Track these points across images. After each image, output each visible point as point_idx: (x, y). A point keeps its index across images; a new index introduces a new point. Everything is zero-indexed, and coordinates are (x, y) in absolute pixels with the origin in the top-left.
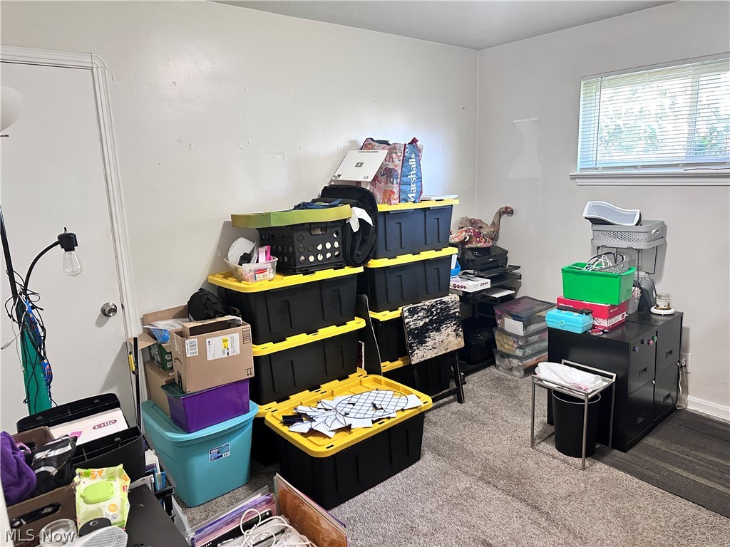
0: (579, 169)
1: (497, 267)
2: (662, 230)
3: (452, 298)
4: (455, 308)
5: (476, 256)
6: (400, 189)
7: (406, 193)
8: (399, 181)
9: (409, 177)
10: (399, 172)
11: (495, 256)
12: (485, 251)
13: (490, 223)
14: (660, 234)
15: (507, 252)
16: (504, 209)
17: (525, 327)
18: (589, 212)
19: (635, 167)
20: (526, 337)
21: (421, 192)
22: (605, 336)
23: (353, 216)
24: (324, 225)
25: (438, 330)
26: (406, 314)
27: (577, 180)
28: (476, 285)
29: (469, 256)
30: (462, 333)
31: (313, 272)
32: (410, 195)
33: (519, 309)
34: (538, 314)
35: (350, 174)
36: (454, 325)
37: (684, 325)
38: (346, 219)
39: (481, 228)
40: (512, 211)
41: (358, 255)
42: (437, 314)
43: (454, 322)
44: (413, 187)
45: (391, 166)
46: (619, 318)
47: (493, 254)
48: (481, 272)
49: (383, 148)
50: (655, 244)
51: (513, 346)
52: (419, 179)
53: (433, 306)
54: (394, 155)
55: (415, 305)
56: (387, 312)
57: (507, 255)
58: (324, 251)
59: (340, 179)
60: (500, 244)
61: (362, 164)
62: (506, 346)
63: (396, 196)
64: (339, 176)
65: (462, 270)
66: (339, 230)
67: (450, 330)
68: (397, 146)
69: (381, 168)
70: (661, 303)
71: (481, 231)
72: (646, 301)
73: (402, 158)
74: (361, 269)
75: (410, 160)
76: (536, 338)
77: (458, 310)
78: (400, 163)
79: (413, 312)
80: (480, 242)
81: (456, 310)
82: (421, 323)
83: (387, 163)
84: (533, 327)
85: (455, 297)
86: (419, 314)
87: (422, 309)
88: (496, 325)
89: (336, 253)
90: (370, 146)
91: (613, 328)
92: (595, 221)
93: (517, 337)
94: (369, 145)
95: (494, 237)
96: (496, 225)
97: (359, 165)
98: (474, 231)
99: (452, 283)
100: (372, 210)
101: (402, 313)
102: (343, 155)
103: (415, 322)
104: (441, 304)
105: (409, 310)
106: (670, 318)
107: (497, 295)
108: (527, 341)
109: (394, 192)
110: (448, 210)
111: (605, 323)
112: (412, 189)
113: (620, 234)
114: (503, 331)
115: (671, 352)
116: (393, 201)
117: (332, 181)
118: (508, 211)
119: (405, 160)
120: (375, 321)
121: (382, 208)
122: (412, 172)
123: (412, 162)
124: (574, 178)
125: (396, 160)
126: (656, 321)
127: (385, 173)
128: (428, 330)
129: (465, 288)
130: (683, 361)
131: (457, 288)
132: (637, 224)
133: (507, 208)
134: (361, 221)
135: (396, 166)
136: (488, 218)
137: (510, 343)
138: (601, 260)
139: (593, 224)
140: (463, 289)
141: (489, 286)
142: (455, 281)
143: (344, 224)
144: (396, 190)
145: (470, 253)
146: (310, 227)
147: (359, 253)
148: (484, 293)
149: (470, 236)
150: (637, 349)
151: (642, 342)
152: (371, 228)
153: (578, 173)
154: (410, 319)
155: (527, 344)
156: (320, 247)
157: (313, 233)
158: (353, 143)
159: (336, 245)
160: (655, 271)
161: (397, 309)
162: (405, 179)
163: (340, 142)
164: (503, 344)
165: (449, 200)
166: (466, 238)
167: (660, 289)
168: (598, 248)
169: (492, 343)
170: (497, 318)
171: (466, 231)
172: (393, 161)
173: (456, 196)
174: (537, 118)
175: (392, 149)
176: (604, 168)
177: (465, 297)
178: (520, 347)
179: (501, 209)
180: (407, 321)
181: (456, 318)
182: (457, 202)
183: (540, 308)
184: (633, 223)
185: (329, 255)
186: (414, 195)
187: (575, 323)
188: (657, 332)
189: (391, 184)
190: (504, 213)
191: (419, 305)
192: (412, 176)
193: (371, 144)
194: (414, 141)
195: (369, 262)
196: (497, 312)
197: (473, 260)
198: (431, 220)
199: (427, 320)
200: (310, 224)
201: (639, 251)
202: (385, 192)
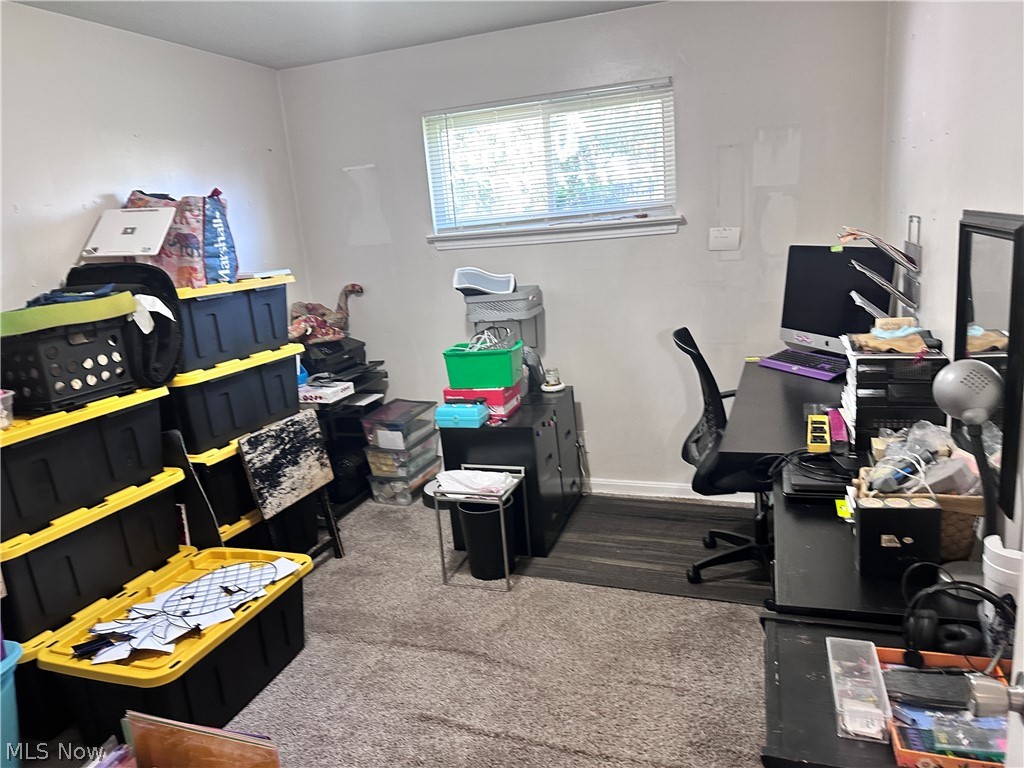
0: (436, 230)
1: (355, 365)
2: (538, 293)
3: (306, 415)
4: (314, 428)
5: (326, 354)
6: (204, 264)
7: (215, 269)
8: (201, 252)
9: (216, 246)
10: (200, 238)
11: (350, 351)
12: (335, 345)
13: (334, 308)
14: (536, 299)
15: (364, 344)
16: (350, 288)
17: (405, 437)
18: (460, 283)
19: (499, 224)
20: (409, 449)
21: (237, 267)
22: (504, 426)
23: (139, 308)
24: (91, 328)
25: (295, 463)
26: (246, 448)
27: (437, 244)
28: (336, 392)
29: (317, 354)
30: (327, 462)
31: (82, 406)
32: (221, 273)
33: (392, 417)
34: (418, 418)
35: (113, 245)
36: (316, 451)
37: (576, 400)
38: (125, 316)
39: (324, 315)
40: (361, 289)
41: (156, 370)
42: (291, 439)
43: (315, 448)
44: (225, 261)
45: (185, 230)
46: (514, 403)
47: (347, 348)
48: (339, 373)
49: (166, 205)
50: (535, 312)
51: (392, 465)
52: (231, 248)
53: (282, 430)
54: (188, 214)
55: (256, 433)
56: (215, 451)
57: (366, 348)
58: (97, 370)
59: (98, 254)
60: (355, 334)
61: (133, 229)
62: (385, 468)
63: (200, 275)
64: (95, 250)
65: (310, 375)
66: (117, 333)
67: (311, 459)
68: (192, 201)
69: (169, 234)
70: (550, 378)
71: (325, 318)
72: (535, 379)
73: (201, 218)
74: (163, 391)
75: (215, 221)
76: (418, 449)
77: (318, 430)
78: (199, 226)
79: (254, 444)
80: (327, 334)
81: (315, 431)
82: (270, 458)
83: (178, 226)
84: (414, 436)
85: (311, 413)
86: (265, 445)
87: (268, 436)
88: (366, 443)
89: (119, 371)
90: (140, 203)
91: (511, 415)
92: (468, 292)
93: (397, 452)
94: (137, 201)
95: (344, 327)
96: (342, 309)
97: (129, 231)
98: (316, 320)
99: (301, 395)
101: (239, 448)
102: (94, 219)
103: (258, 458)
104: (292, 425)
105: (249, 441)
106: (561, 395)
107: (364, 403)
108: (410, 456)
109: (195, 270)
110: (280, 291)
111: (500, 411)
112: (223, 263)
113: (498, 304)
114: (378, 449)
115: (569, 432)
116: (196, 283)
117: (82, 258)
118: (355, 290)
119: (207, 221)
120: (199, 467)
121: (184, 293)
122: (219, 239)
123: (218, 223)
124: (432, 241)
125: (192, 221)
126: (549, 400)
127: (178, 241)
128: (280, 466)
129: (321, 398)
130: (580, 440)
131: (309, 401)
132: (515, 290)
133: (353, 286)
134: (155, 315)
135: (194, 230)
136: (330, 302)
137: (390, 462)
138: (485, 336)
139: (466, 295)
140: (319, 401)
141: (352, 391)
142: (305, 391)
143: (123, 325)
144: (198, 264)
145: (316, 350)
146: (66, 332)
147: (158, 365)
148: (345, 403)
149: (312, 327)
150: (540, 433)
151: (544, 425)
152: (173, 325)
153: (436, 234)
154: (254, 455)
155: (411, 459)
156: (88, 364)
157: (72, 342)
158: (110, 201)
159: (116, 357)
160: (538, 345)
161: (228, 444)
162: (209, 249)
163: (83, 197)
164: (379, 466)
165: (280, 277)
166: (307, 331)
167: (547, 363)
168: (476, 324)
169: (365, 468)
170: (367, 432)
171: (305, 321)
172: (188, 223)
173: (288, 271)
174: (372, 166)
175: (183, 206)
176: (465, 227)
177: (323, 411)
178: (403, 465)
179: (346, 287)
180: (248, 458)
181: (317, 441)
182: (291, 279)
183: (418, 409)
184: (508, 289)
185: (105, 375)
186: (228, 272)
187: (469, 416)
188: (554, 411)
189: (188, 258)
190: (351, 292)
191: (262, 431)
192: (220, 245)
193: (141, 199)
194: (216, 193)
195: (176, 379)
196: (366, 425)
197: (323, 360)
198: (259, 306)
199: (278, 452)
200: (67, 327)
201: (520, 321)
202: (181, 270)
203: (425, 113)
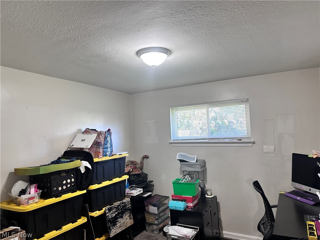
0: (172, 140)
1: (144, 182)
2: (204, 162)
3: (127, 200)
4: (129, 205)
5: (135, 178)
6: (103, 151)
7: (106, 152)
8: (102, 147)
9: (107, 145)
10: (103, 143)
11: (143, 177)
12: (138, 175)
13: (139, 162)
14: (204, 165)
15: (147, 175)
16: (145, 156)
17: (158, 209)
18: (179, 157)
19: (192, 139)
20: (159, 214)
21: (112, 151)
22: (192, 211)
23: (82, 165)
24: (67, 171)
25: (122, 217)
26: (107, 211)
27: (172, 144)
28: (137, 192)
29: (133, 178)
30: (132, 217)
31: (61, 196)
32: (107, 153)
33: (154, 201)
34: (163, 202)
35: (78, 144)
36: (129, 213)
37: (218, 201)
38: (78, 167)
39: (136, 165)
40: (148, 157)
41: (84, 184)
42: (121, 209)
43: (129, 212)
44: (109, 150)
45: (99, 141)
46: (196, 202)
47: (142, 176)
48: (138, 185)
49: (95, 133)
50: (203, 169)
51: (153, 219)
52: (111, 146)
53: (119, 205)
54: (100, 136)
55: (111, 206)
56: (98, 211)
57: (148, 176)
58: (67, 183)
59: (73, 147)
60: (145, 171)
61: (84, 140)
62: (151, 220)
63: (101, 154)
64: (73, 145)
65: (130, 185)
66: (74, 172)
67: (127, 216)
68: (102, 132)
69: (94, 141)
70: (209, 193)
71: (136, 166)
72: (203, 192)
73: (104, 137)
74: (85, 191)
75: (108, 138)
76: (162, 214)
77: (130, 206)
78: (103, 139)
79: (110, 210)
80: (136, 171)
81: (129, 206)
82: (114, 215)
83: (97, 139)
84: (161, 209)
85: (128, 199)
86: (113, 210)
87: (114, 207)
88: (145, 210)
89: (73, 184)
90: (88, 132)
91: (194, 206)
92: (181, 161)
93: (155, 214)
94: (87, 131)
95: (142, 168)
96: (142, 163)
97: (83, 140)
98: (134, 166)
99: (126, 192)
100: (91, 161)
101: (105, 211)
102: (74, 136)
103: (111, 215)
104: (122, 204)
105: (108, 209)
106: (213, 199)
107: (145, 196)
108: (159, 216)
109: (100, 152)
110: (124, 158)
111: (191, 205)
112: (108, 150)
113: (191, 165)
114: (149, 213)
115: (215, 214)
116: (100, 156)
117: (69, 148)
118: (146, 157)
119: (106, 138)
120: (92, 217)
121: (96, 160)
122: (108, 143)
123: (108, 139)
124: (171, 143)
125: (101, 138)
126: (208, 201)
127: (96, 144)
128: (117, 218)
129: (132, 194)
130: (219, 216)
131: (128, 195)
132: (196, 162)
133: (146, 156)
134: (86, 167)
135: (101, 141)
136: (138, 160)
137: (152, 218)
138: (186, 177)
139: (180, 162)
140: (131, 195)
141: (142, 192)
143: (77, 170)
144: (101, 151)
145: (132, 177)
147: (85, 183)
148: (139, 195)
149: (132, 169)
150: (205, 214)
151: (206, 211)
152: (91, 170)
153: (172, 141)
154: (109, 214)
155: (160, 217)
156: (64, 182)
157: (61, 175)
158: (79, 131)
159: (73, 180)
160: (204, 180)
161: (102, 209)
162: (105, 146)
163: (73, 130)
164: (149, 219)
165: (125, 154)
166: (130, 170)
167: (207, 187)
168: (183, 171)
169: (144, 219)
170: (146, 206)
171: (130, 167)
172: (100, 139)
173: (127, 152)
174: (155, 121)
175: (99, 134)
176: (181, 140)
177: (133, 198)
178: (157, 219)
179: (144, 156)
180: (107, 215)
181: (129, 210)
182: (128, 155)
183: (163, 199)
184: (194, 160)
185: (69, 186)
186: (109, 153)
187: (180, 206)
188: (210, 206)
189: (99, 149)
190: (145, 158)
191: (113, 206)
192: (108, 145)
193: (88, 131)
194: (109, 130)
195: (90, 187)
196: (146, 204)
197: (134, 180)
198: (117, 164)
199: (117, 213)
200: (60, 171)
201: (198, 172)
202: (96, 152)
203: (171, 107)
